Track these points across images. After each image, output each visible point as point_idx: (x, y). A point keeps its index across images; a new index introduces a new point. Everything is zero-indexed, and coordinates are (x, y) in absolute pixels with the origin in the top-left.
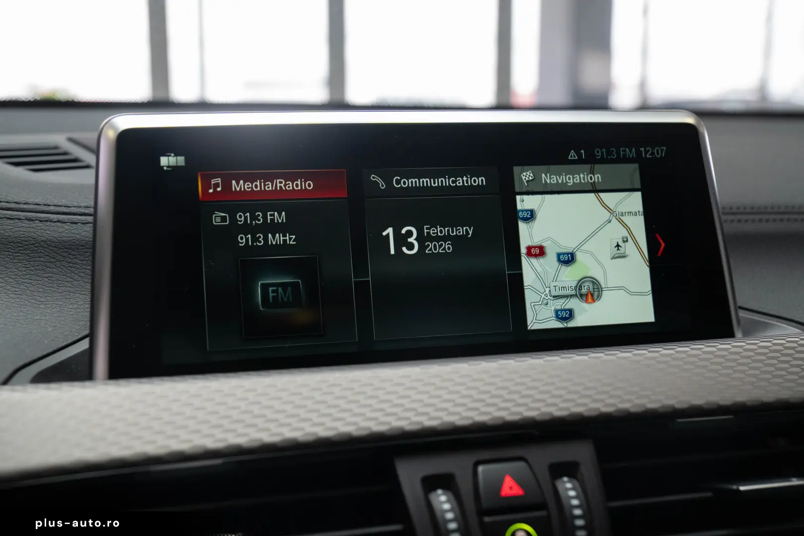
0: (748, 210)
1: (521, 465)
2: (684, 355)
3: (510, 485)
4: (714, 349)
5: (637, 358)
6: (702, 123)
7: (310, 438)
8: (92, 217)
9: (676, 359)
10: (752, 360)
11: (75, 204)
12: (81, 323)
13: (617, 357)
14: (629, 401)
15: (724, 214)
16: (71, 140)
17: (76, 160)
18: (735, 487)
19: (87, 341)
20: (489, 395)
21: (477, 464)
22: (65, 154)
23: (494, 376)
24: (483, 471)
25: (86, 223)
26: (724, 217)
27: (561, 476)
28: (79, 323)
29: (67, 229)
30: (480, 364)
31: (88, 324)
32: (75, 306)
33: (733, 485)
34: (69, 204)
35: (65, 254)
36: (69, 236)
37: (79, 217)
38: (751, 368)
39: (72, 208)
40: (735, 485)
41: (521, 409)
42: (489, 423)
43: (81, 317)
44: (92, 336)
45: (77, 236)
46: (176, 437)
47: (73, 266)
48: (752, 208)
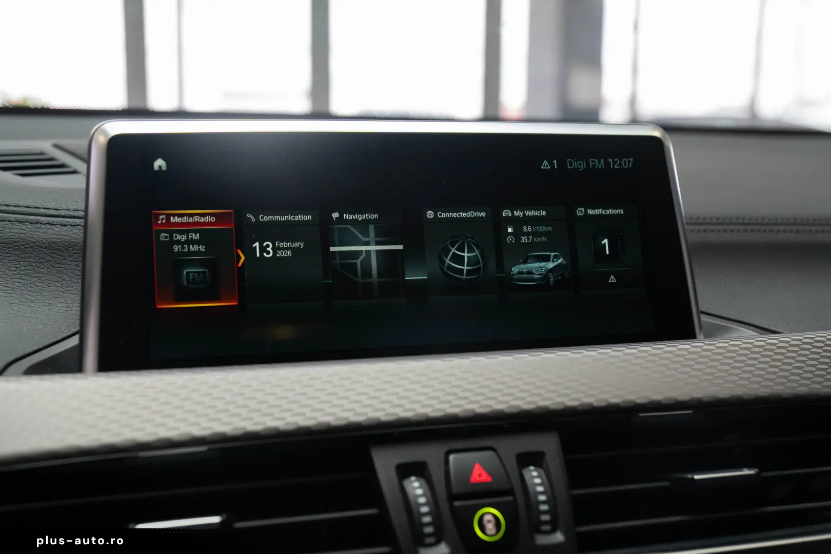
0: (714, 221)
1: (490, 454)
2: (646, 355)
3: (479, 472)
4: (674, 349)
5: (602, 356)
6: (668, 137)
7: (291, 427)
8: (83, 220)
9: (637, 358)
10: (709, 359)
11: (64, 207)
12: (70, 321)
13: (583, 355)
14: (594, 396)
15: (687, 224)
16: (56, 146)
17: (62, 166)
18: (690, 476)
19: (77, 337)
20: (461, 389)
21: (450, 452)
22: (51, 159)
23: (466, 372)
24: (454, 459)
25: (75, 225)
26: (686, 227)
27: (528, 465)
28: (68, 321)
29: (56, 231)
30: (453, 361)
31: (78, 321)
32: (65, 304)
33: (688, 474)
34: (58, 206)
35: (55, 255)
36: (59, 237)
37: (68, 220)
38: (708, 367)
39: (61, 211)
40: (690, 474)
41: (492, 402)
42: (461, 415)
43: (70, 315)
44: (82, 333)
45: (66, 238)
46: (165, 425)
47: (62, 266)
48: (718, 219)
